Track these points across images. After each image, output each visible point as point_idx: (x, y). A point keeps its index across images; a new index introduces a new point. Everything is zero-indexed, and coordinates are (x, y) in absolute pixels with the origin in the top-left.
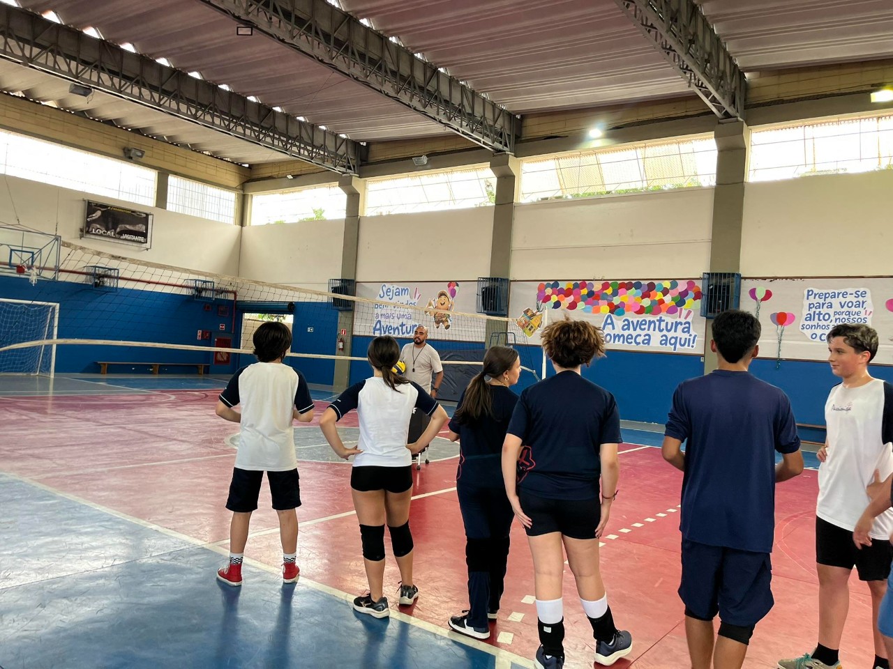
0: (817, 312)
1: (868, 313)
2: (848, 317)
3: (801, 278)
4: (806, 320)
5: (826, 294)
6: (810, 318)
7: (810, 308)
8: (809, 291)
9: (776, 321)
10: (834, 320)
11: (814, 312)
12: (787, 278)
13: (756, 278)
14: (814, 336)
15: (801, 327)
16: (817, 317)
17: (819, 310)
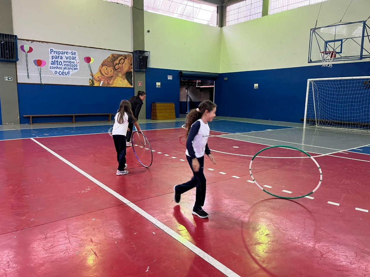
0: (56, 61)
1: (77, 63)
2: (69, 64)
3: (47, 42)
4: (51, 64)
5: (59, 52)
6: (53, 63)
7: (52, 58)
8: (51, 50)
9: (37, 64)
10: (64, 65)
11: (55, 61)
12: (39, 42)
13: (23, 40)
14: (56, 72)
15: (49, 68)
16: (56, 63)
17: (56, 60)
